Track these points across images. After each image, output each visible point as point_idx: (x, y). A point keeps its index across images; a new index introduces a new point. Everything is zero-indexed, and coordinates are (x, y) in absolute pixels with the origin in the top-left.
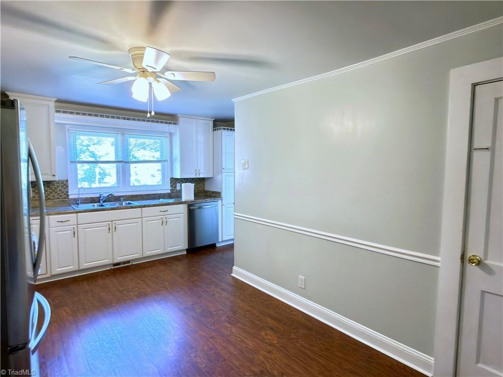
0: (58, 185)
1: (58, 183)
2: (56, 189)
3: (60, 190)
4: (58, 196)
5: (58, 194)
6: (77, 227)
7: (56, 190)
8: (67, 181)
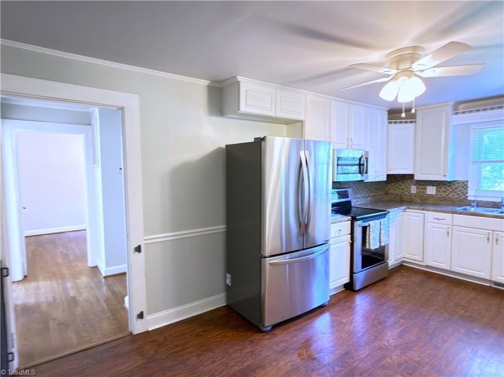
0: (459, 185)
1: (459, 183)
2: (456, 188)
3: (460, 191)
4: (458, 196)
5: (458, 194)
6: (452, 228)
7: (456, 190)
8: (467, 181)
